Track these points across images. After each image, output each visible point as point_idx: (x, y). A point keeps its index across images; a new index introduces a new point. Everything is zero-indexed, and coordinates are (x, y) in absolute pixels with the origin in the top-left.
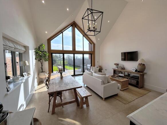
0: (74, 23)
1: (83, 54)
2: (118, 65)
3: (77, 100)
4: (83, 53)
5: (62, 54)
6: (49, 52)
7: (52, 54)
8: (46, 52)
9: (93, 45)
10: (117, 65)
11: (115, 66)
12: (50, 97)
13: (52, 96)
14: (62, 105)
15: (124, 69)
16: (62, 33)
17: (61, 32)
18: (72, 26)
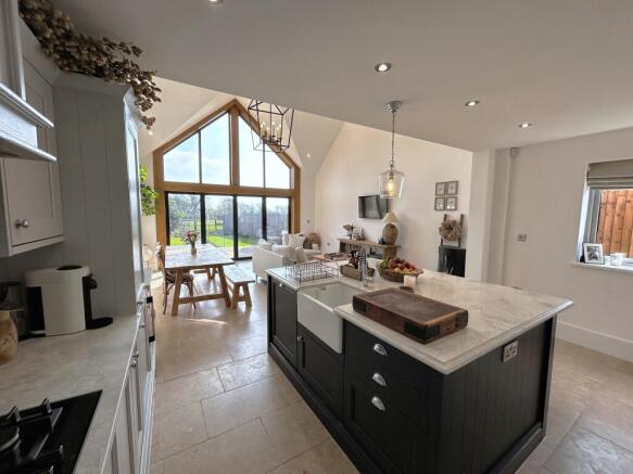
0: (234, 106)
1: (264, 197)
2: (352, 228)
3: (225, 294)
4: (264, 193)
5: (199, 196)
6: (157, 188)
7: (167, 193)
8: (148, 188)
9: (293, 169)
10: (350, 228)
11: (346, 232)
12: (167, 284)
13: (172, 282)
14: (192, 300)
15: (364, 239)
16: (199, 131)
17: (196, 129)
18: (229, 111)
